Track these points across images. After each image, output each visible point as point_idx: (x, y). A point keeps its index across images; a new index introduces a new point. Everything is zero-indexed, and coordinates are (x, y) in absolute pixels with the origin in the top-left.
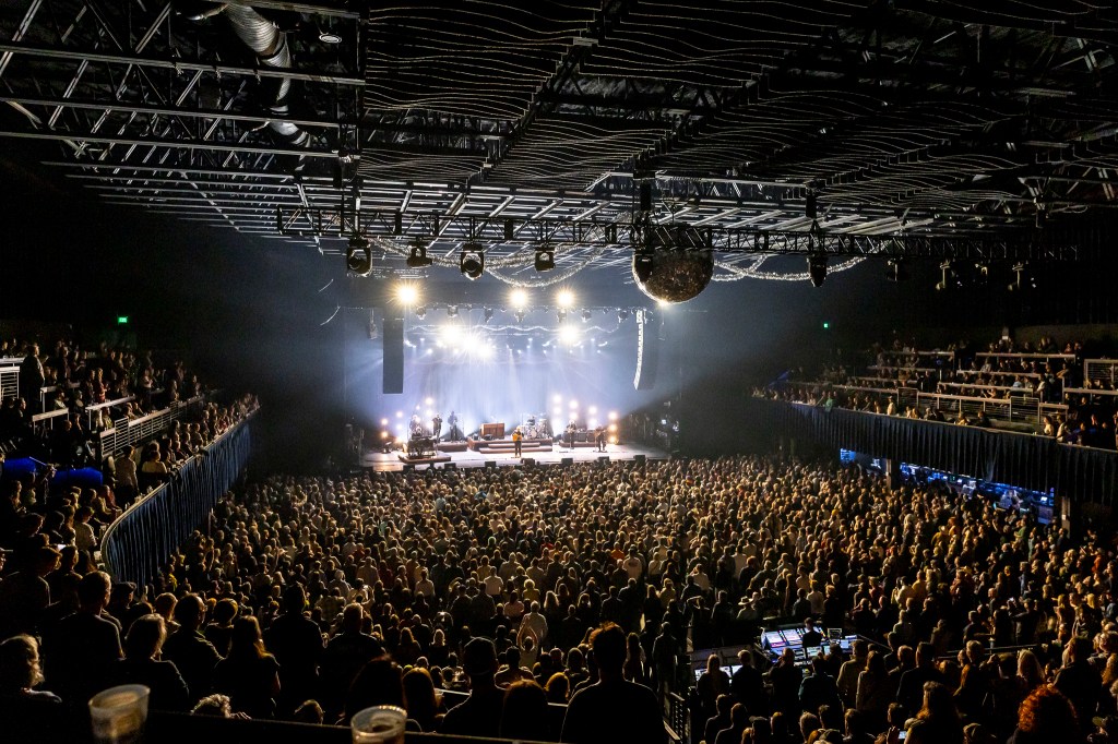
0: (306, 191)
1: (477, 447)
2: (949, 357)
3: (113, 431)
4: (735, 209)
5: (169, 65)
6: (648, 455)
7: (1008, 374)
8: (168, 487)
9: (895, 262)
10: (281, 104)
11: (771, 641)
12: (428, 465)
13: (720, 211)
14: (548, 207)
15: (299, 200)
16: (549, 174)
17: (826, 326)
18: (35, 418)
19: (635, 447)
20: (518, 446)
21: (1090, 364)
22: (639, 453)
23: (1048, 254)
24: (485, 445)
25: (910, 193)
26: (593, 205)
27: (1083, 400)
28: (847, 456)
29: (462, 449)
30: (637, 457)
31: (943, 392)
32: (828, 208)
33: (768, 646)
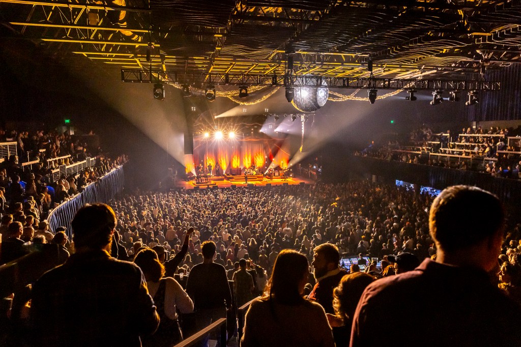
0: (140, 61)
1: (228, 179)
2: (447, 136)
3: (58, 170)
4: (341, 67)
5: (66, 6)
6: (306, 182)
7: (473, 144)
8: (82, 194)
9: (410, 92)
10: (122, 22)
11: (345, 262)
12: (207, 186)
13: (334, 68)
14: (252, 67)
15: (138, 65)
16: (246, 52)
17: (392, 122)
18: (24, 164)
19: (301, 179)
20: (246, 179)
21: (510, 139)
22: (302, 181)
23: (485, 86)
24: (232, 178)
25: (420, 58)
26: (273, 66)
27: (504, 156)
28: (399, 183)
29: (222, 180)
30: (301, 183)
31: (442, 153)
32: (385, 66)
33: (343, 265)
